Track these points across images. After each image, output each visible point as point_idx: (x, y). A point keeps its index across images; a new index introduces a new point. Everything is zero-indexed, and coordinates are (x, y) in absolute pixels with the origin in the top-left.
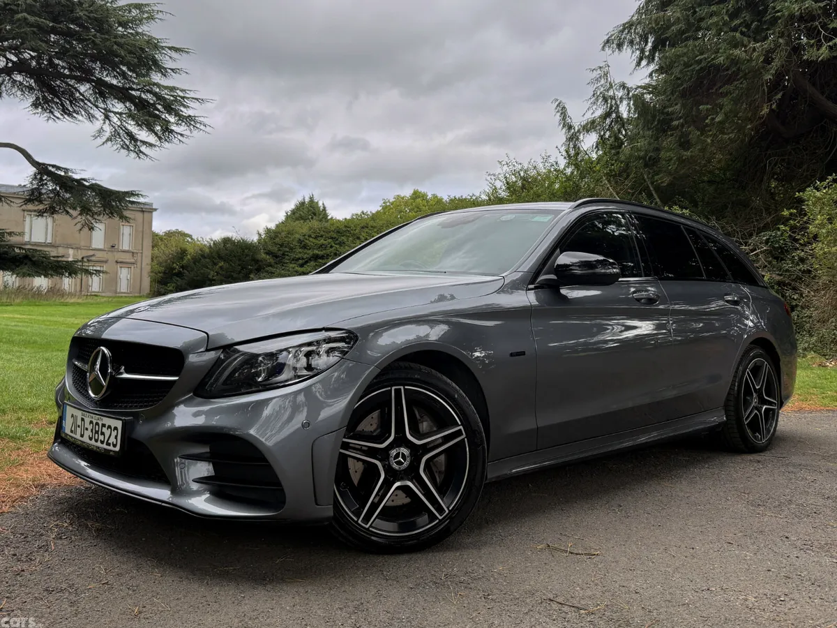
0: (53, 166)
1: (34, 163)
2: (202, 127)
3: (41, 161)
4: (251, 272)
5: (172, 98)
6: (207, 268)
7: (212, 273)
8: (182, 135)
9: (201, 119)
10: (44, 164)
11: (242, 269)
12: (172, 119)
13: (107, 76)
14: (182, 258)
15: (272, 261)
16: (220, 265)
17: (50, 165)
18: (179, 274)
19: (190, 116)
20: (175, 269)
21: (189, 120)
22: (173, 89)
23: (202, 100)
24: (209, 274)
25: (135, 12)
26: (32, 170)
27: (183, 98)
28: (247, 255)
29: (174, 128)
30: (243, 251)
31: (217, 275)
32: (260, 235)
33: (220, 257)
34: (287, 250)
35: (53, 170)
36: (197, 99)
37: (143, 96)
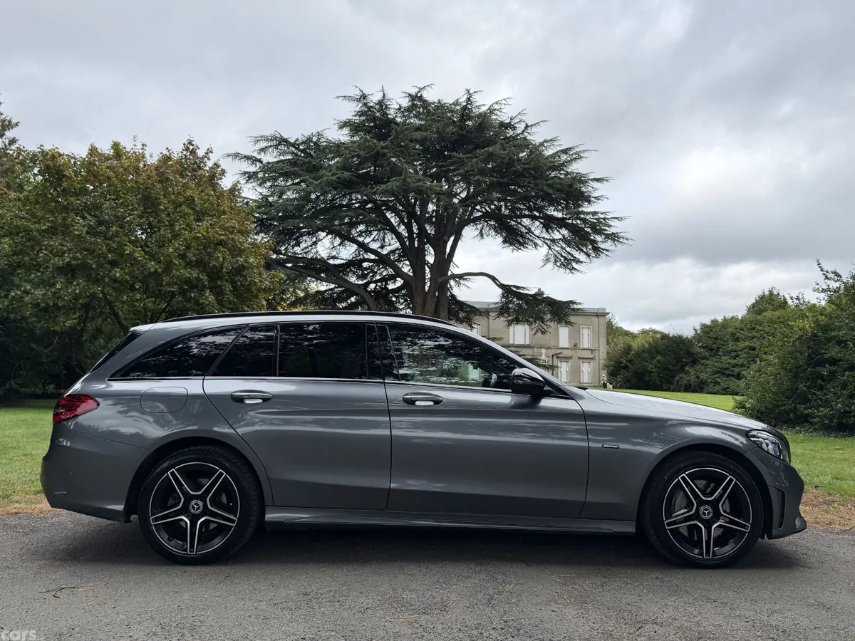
0: (515, 286)
1: (502, 286)
2: (625, 241)
3: (505, 283)
4: (686, 364)
5: (595, 221)
6: (647, 362)
7: (651, 366)
8: (606, 250)
9: (623, 234)
10: (508, 286)
11: (677, 362)
12: (599, 238)
13: (554, 211)
14: (628, 353)
15: (707, 354)
16: (657, 358)
17: (512, 286)
18: (626, 367)
19: (613, 233)
20: (622, 363)
21: (613, 237)
22: (595, 213)
23: (621, 218)
24: (648, 366)
25: (564, 157)
26: (500, 291)
27: (604, 219)
28: (682, 349)
29: (602, 246)
30: (678, 346)
31: (655, 368)
32: (695, 330)
33: (658, 352)
34: (722, 343)
35: (515, 289)
36: (616, 218)
37: (574, 222)
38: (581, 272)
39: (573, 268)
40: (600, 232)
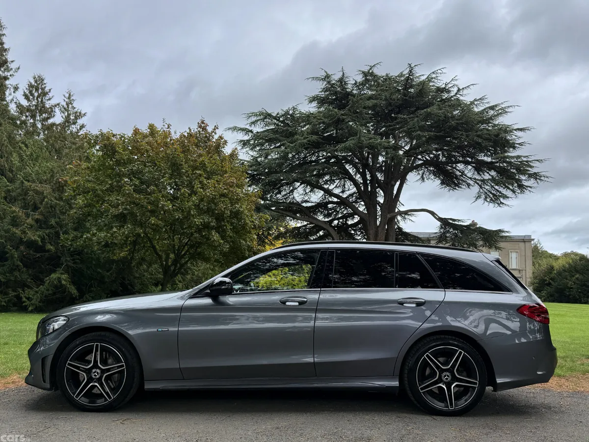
0: (451, 219)
1: (440, 219)
2: (546, 179)
3: (443, 217)
5: (519, 163)
6: (567, 279)
7: (570, 282)
8: (530, 187)
9: (544, 173)
10: (445, 219)
12: (523, 177)
13: (484, 156)
14: (551, 273)
16: (576, 276)
17: (449, 219)
18: (549, 284)
19: (535, 173)
20: (546, 280)
21: (536, 176)
22: (518, 157)
23: (541, 160)
24: (568, 283)
25: (491, 112)
26: (439, 223)
27: (527, 162)
29: (525, 183)
31: (574, 284)
33: (577, 271)
35: (451, 221)
36: (537, 160)
37: (501, 165)
38: (508, 206)
39: (501, 203)
40: (524, 172)
